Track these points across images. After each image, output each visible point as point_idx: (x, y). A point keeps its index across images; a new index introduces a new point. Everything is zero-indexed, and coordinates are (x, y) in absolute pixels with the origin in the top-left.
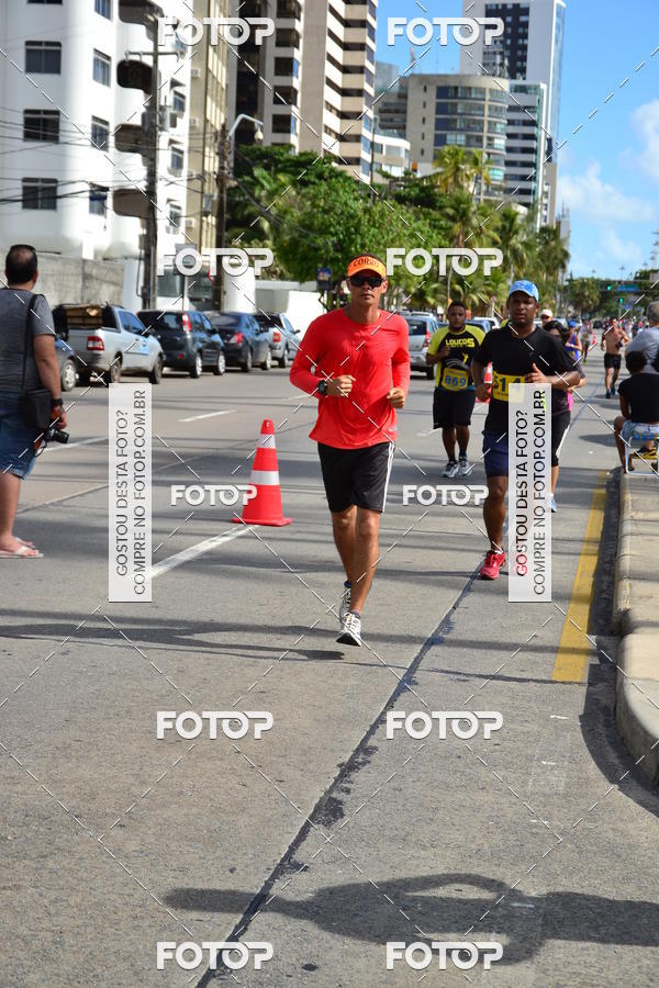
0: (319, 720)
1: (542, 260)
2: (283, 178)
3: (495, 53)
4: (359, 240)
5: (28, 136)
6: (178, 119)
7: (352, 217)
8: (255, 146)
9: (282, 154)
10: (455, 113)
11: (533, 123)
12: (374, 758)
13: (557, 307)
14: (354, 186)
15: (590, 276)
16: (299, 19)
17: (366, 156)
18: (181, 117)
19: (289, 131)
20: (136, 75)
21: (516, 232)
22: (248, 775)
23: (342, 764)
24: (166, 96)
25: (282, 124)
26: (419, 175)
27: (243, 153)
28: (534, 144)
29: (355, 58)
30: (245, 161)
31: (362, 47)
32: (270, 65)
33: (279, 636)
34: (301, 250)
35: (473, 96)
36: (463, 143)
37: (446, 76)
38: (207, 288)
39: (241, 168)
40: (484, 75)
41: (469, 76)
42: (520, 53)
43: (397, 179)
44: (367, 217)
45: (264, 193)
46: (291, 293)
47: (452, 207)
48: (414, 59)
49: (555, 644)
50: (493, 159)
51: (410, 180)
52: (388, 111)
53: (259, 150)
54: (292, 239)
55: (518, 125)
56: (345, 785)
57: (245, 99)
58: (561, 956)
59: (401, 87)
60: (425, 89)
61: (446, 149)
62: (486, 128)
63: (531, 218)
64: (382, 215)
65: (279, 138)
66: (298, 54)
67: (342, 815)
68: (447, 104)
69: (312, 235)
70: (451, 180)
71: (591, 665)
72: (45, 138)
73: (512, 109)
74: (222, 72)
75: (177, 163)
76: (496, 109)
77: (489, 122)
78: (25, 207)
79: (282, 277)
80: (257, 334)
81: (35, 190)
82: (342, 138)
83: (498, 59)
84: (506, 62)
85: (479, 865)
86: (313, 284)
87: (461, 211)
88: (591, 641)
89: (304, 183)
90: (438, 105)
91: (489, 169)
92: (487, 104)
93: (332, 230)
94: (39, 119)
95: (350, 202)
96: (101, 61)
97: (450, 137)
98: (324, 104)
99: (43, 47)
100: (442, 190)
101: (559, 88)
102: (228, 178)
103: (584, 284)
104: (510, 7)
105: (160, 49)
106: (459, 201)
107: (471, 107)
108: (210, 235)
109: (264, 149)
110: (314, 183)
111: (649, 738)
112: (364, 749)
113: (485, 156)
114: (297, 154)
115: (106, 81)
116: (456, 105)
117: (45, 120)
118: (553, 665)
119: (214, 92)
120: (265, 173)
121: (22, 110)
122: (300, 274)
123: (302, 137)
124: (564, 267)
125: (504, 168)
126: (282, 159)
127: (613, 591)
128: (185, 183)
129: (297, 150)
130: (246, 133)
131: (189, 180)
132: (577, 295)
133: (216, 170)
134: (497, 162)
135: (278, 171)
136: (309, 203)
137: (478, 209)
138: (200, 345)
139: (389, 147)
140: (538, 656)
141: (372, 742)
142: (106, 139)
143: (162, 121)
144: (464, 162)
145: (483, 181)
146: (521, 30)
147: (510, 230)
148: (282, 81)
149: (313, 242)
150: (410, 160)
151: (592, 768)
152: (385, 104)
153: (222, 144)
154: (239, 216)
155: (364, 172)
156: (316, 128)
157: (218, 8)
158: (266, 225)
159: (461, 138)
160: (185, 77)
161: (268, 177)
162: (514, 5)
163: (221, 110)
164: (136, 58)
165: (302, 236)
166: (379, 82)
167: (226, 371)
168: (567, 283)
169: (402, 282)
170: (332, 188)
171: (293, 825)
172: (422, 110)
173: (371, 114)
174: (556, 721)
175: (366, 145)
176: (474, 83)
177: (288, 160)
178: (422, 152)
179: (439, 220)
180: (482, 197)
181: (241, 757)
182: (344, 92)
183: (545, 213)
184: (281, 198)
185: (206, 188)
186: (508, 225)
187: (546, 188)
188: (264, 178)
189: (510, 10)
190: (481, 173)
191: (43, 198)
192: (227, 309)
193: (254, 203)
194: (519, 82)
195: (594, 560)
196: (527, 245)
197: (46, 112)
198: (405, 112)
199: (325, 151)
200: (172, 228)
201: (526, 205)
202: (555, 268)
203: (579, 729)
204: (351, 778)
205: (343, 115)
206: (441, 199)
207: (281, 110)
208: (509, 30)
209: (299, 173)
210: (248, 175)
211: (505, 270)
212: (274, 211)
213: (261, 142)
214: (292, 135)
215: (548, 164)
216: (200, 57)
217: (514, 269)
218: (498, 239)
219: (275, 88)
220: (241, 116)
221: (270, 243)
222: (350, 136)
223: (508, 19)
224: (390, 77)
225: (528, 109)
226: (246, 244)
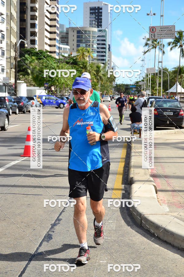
0: (45, 212)
1: (108, 79)
2: (34, 58)
3: (93, 21)
6: (3, 41)
7: (54, 68)
8: (25, 48)
9: (33, 51)
10: (82, 38)
11: (105, 40)
12: (61, 222)
13: (113, 92)
14: (54, 59)
15: (122, 83)
16: (37, 12)
17: (57, 51)
18: (4, 41)
19: (35, 44)
21: (100, 71)
22: (25, 228)
23: (52, 224)
25: (33, 42)
26: (72, 56)
27: (22, 51)
28: (104, 46)
29: (53, 23)
30: (23, 53)
31: (55, 20)
32: (29, 25)
33: (34, 188)
34: (39, 78)
35: (87, 33)
36: (85, 46)
38: (12, 90)
39: (21, 55)
40: (90, 27)
41: (86, 27)
42: (100, 21)
43: (66, 57)
44: (58, 68)
45: (28, 62)
46: (37, 90)
47: (82, 65)
48: (70, 23)
49: (112, 188)
51: (70, 57)
52: (63, 38)
53: (27, 50)
54: (37, 75)
55: (100, 41)
56: (53, 230)
57: (22, 35)
59: (67, 31)
60: (73, 31)
61: (80, 48)
62: (91, 42)
63: (104, 67)
64: (62, 67)
65: (32, 46)
66: (37, 22)
67: (52, 239)
68: (80, 35)
69: (42, 74)
70: (81, 57)
71: (123, 193)
73: (98, 36)
74: (15, 27)
75: (3, 54)
76: (94, 36)
77: (92, 40)
79: (34, 86)
80: (27, 102)
82: (50, 46)
83: (94, 22)
84: (96, 23)
86: (43, 88)
87: (84, 66)
88: (123, 186)
89: (40, 59)
90: (77, 36)
91: (92, 53)
92: (91, 35)
95: (53, 64)
97: (81, 45)
98: (45, 36)
100: (77, 60)
101: (111, 30)
102: (17, 58)
103: (120, 85)
104: (97, 7)
106: (84, 63)
107: (87, 36)
108: (13, 75)
109: (28, 49)
110: (43, 59)
111: (139, 213)
112: (58, 220)
113: (91, 50)
114: (37, 51)
116: (82, 36)
118: (112, 194)
119: (13, 34)
120: (29, 56)
122: (39, 85)
123: (39, 46)
124: (114, 81)
125: (97, 53)
126: (33, 52)
127: (128, 172)
128: (5, 60)
130: (22, 45)
131: (6, 59)
132: (118, 89)
133: (14, 56)
134: (94, 52)
135: (32, 56)
136: (41, 64)
137: (90, 65)
138: (11, 106)
139: (64, 48)
141: (60, 217)
144: (85, 52)
145: (91, 57)
146: (100, 14)
147: (99, 71)
148: (32, 30)
150: (70, 52)
151: (123, 222)
152: (62, 36)
153: (15, 48)
154: (21, 69)
155: (57, 55)
156: (42, 43)
157: (13, 9)
158: (29, 71)
159: (84, 45)
160: (4, 29)
161: (29, 57)
163: (15, 39)
165: (40, 74)
166: (61, 30)
167: (19, 113)
168: (115, 85)
169: (68, 86)
170: (48, 60)
171: (38, 242)
172: (73, 37)
173: (58, 38)
174: (113, 209)
175: (57, 48)
176: (87, 29)
177: (35, 52)
178: (73, 49)
179: (79, 68)
180: (91, 62)
181: (23, 223)
182: (50, 33)
183: (108, 66)
184: (33, 63)
185: (12, 61)
186: (98, 70)
187: (109, 59)
189: (97, 8)
190: (90, 55)
192: (18, 96)
193: (25, 65)
194: (100, 29)
195: (124, 163)
196: (104, 75)
198: (68, 38)
199: (46, 49)
200: (2, 73)
201: (103, 64)
202: (112, 81)
203: (119, 211)
204: (55, 228)
205: (50, 39)
206: (79, 62)
207: (32, 38)
208: (97, 14)
209: (38, 56)
210: (24, 57)
211: (98, 82)
212: (31, 67)
213: (27, 47)
214: (36, 45)
215: (109, 52)
216: (9, 23)
217: (100, 82)
218: (96, 74)
219: (31, 32)
220: (21, 40)
221: (30, 76)
222: (53, 45)
223: (97, 11)
224: (63, 28)
225: (103, 36)
226: (24, 77)
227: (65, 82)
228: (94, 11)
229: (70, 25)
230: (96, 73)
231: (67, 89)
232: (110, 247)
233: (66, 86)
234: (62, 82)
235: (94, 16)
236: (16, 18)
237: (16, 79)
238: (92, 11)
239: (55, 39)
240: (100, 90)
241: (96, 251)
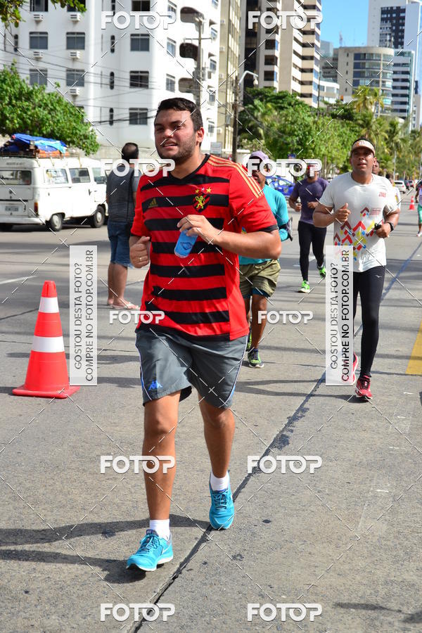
1: (412, 148)
2: (269, 105)
3: (386, 34)
4: (310, 138)
5: (132, 85)
6: (212, 74)
7: (307, 126)
8: (255, 88)
9: (270, 93)
11: (408, 73)
12: (307, 414)
14: (308, 109)
17: (315, 93)
18: (214, 73)
19: (273, 80)
20: (189, 51)
21: (397, 133)
23: (290, 417)
24: (205, 62)
25: (269, 76)
26: (344, 102)
27: (249, 92)
28: (407, 84)
29: (309, 39)
30: (249, 97)
31: (313, 33)
34: (279, 144)
35: (374, 58)
36: (369, 85)
37: (359, 48)
39: (247, 100)
40: (380, 46)
41: (372, 47)
43: (331, 105)
44: (315, 125)
45: (259, 114)
47: (362, 120)
48: (341, 39)
49: (408, 355)
50: (385, 94)
51: (339, 105)
52: (327, 68)
53: (257, 90)
54: (274, 139)
55: (400, 74)
56: (291, 428)
57: (249, 63)
58: (401, 517)
59: (334, 54)
60: (348, 55)
61: (359, 87)
62: (381, 77)
63: (406, 125)
64: (323, 125)
65: (268, 83)
66: (278, 37)
67: (288, 444)
68: (359, 63)
69: (285, 136)
70: (362, 105)
72: (141, 86)
73: (396, 65)
74: (237, 47)
75: (212, 98)
76: (387, 65)
77: (383, 73)
78: (130, 123)
81: (136, 114)
82: (302, 83)
83: (388, 38)
84: (393, 39)
85: (360, 470)
87: (367, 121)
89: (282, 108)
90: (355, 63)
91: (383, 99)
92: (382, 62)
93: (296, 133)
94: (138, 76)
95: (306, 118)
96: (171, 44)
97: (362, 81)
98: (292, 65)
99: (140, 37)
100: (354, 111)
102: (239, 106)
104: (395, 8)
105: (202, 36)
106: (365, 116)
107: (374, 64)
108: (230, 138)
109: (259, 90)
110: (287, 108)
112: (302, 409)
113: (381, 91)
114: (277, 92)
115: (173, 54)
116: (364, 63)
117: (141, 77)
118: (407, 366)
119: (232, 60)
120: (260, 103)
121: (129, 71)
123: (280, 83)
125: (391, 98)
126: (269, 95)
128: (217, 109)
129: (278, 90)
130: (249, 81)
131: (219, 107)
133: (233, 101)
134: (387, 95)
135: (267, 102)
136: (284, 118)
137: (377, 120)
139: (327, 87)
140: (399, 361)
141: (306, 406)
142: (174, 86)
143: (203, 75)
144: (369, 95)
145: (379, 105)
146: (401, 21)
147: (394, 132)
148: (269, 52)
149: (285, 140)
150: (339, 94)
152: (326, 64)
153: (236, 87)
154: (246, 127)
155: (314, 101)
156: (287, 78)
157: (234, 13)
158: (261, 131)
159: (368, 82)
160: (216, 52)
161: (262, 105)
162: (397, 7)
163: (236, 69)
164: (189, 42)
165: (280, 137)
166: (323, 52)
169: (334, 162)
170: (296, 111)
171: (262, 449)
172: (346, 67)
173: (317, 69)
174: (407, 395)
175: (315, 87)
176: (374, 51)
177: (273, 96)
178: (346, 90)
179: (355, 127)
180: (379, 114)
182: (303, 58)
183: (414, 122)
184: (269, 117)
185: (228, 111)
186: (393, 129)
187: (415, 109)
188: (260, 106)
189: (395, 10)
190: (378, 101)
191: (140, 119)
193: (253, 119)
194: (400, 50)
196: (404, 140)
197: (142, 72)
198: (337, 68)
199: (293, 90)
200: (209, 134)
201: (404, 118)
203: (419, 400)
204: (294, 425)
205: (303, 71)
206: (356, 116)
207: (269, 68)
208: (394, 22)
209: (279, 103)
210: (251, 104)
211: (391, 154)
212: (265, 124)
213: (257, 86)
214: (275, 82)
215: (416, 95)
216: (225, 40)
217: (396, 153)
218: (387, 137)
219: (266, 56)
220: (247, 72)
221: (263, 142)
222: (306, 82)
223: (394, 15)
224: (328, 49)
225: (404, 65)
226: (250, 142)
227: (329, 152)
228: (389, 16)
229: (341, 43)
230: (389, 137)
231: (331, 167)
232: (396, 464)
233: (329, 161)
234: (322, 153)
235: (389, 25)
236: (238, 30)
237: (236, 146)
238: (385, 16)
239: (311, 70)
240: (395, 168)
241: (370, 470)
